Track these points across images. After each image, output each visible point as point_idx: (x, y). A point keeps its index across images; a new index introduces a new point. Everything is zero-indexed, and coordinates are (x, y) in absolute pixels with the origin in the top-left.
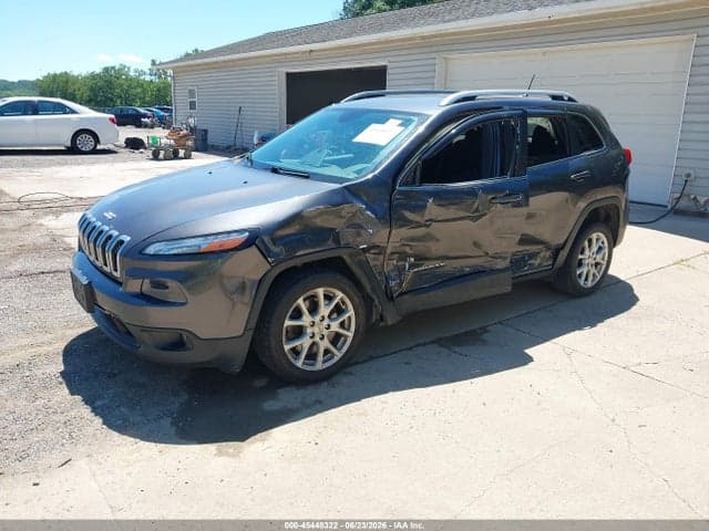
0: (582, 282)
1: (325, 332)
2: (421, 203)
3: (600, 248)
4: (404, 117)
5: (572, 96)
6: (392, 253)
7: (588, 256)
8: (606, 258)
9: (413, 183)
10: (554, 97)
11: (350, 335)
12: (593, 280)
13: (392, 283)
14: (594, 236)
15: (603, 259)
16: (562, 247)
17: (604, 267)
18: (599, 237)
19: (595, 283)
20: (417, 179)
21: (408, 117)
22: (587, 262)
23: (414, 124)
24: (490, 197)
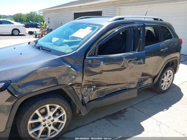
0: (163, 88)
1: (51, 123)
2: (98, 64)
3: (170, 76)
4: (92, 26)
5: (162, 19)
6: (85, 85)
7: (166, 79)
8: (172, 79)
9: (94, 55)
10: (155, 19)
11: (64, 123)
12: (167, 87)
13: (85, 98)
14: (168, 71)
15: (171, 79)
16: (156, 76)
17: (171, 82)
18: (170, 72)
19: (167, 88)
20: (96, 54)
21: (95, 26)
22: (165, 81)
23: (96, 29)
24: (129, 60)
